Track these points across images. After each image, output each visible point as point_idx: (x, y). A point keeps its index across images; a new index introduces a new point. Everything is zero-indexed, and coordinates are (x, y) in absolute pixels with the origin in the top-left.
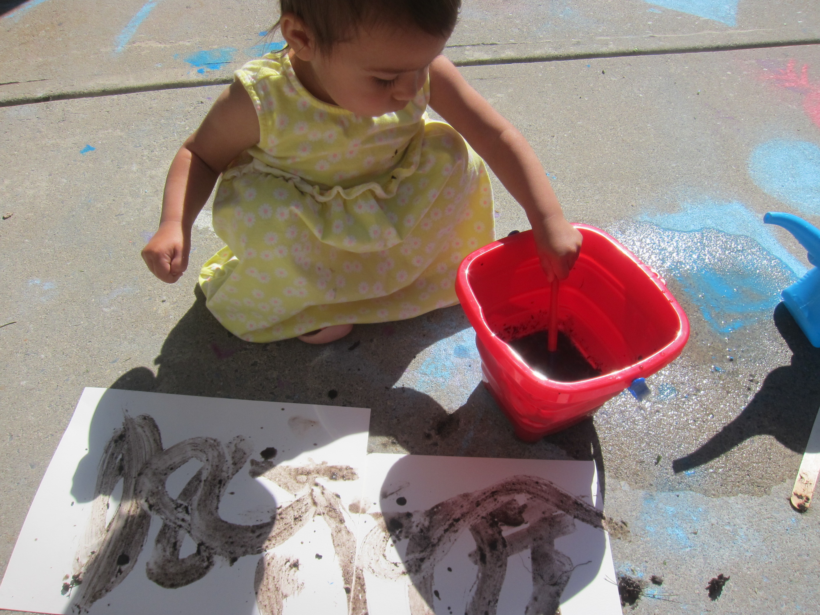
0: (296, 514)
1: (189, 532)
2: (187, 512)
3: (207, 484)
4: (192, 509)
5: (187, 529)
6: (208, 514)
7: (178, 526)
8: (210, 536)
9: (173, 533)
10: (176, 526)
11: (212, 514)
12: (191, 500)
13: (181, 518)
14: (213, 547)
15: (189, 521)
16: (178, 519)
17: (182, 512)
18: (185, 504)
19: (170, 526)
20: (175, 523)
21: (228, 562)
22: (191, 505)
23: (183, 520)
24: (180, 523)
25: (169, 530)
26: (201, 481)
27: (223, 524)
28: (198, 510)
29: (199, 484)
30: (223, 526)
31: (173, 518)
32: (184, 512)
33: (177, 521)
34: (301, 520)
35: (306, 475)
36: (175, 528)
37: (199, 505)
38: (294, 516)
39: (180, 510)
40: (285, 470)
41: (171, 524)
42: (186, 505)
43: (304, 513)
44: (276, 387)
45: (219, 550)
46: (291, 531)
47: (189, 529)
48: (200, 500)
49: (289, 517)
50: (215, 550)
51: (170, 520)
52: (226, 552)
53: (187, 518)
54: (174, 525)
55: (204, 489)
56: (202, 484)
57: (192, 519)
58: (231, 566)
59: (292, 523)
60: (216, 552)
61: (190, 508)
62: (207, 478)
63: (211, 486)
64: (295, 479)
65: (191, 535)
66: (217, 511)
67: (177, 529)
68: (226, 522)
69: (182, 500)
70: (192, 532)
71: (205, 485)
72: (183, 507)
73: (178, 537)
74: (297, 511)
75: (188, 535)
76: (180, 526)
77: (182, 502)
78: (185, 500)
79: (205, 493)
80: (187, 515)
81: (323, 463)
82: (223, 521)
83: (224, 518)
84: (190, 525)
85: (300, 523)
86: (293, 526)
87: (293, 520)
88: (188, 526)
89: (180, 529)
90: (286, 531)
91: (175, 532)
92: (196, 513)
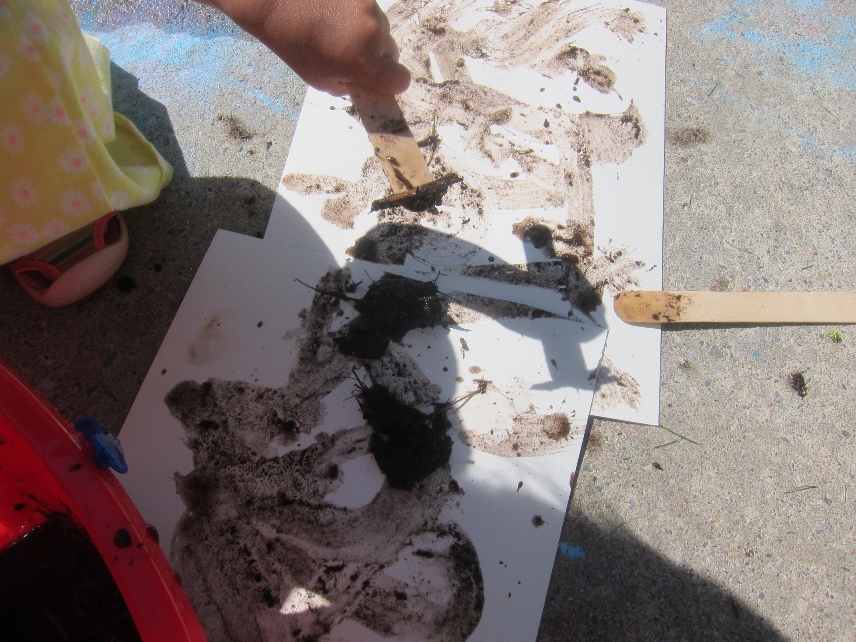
0: (390, 372)
1: (382, 567)
2: (339, 569)
3: (286, 526)
4: (334, 560)
5: (376, 571)
6: (354, 527)
7: (363, 588)
8: (398, 528)
9: (377, 599)
10: (363, 593)
11: (356, 520)
12: (314, 561)
13: (349, 582)
14: (422, 523)
15: (359, 565)
16: (349, 587)
17: (336, 580)
18: (320, 572)
19: (360, 605)
20: (358, 593)
21: (457, 498)
22: (326, 561)
23: (354, 578)
24: (358, 584)
25: (367, 608)
26: (278, 540)
27: (380, 500)
28: (339, 547)
29: (282, 544)
30: (385, 501)
31: (345, 598)
32: (337, 574)
33: (352, 591)
34: (405, 366)
35: (319, 346)
36: (368, 594)
37: (328, 545)
38: (394, 375)
39: (330, 584)
40: (298, 381)
41: (357, 602)
42: (324, 569)
43: (392, 360)
44: (78, 384)
45: (429, 513)
46: (420, 384)
47: (377, 567)
48: (319, 542)
49: (395, 384)
50: (429, 520)
51: (349, 604)
52: (436, 499)
53: (350, 570)
54: (361, 597)
55: (296, 534)
56: (284, 537)
57: (356, 561)
58: (463, 493)
59: (406, 380)
60: (432, 518)
61: (330, 564)
62: (273, 526)
63: (294, 519)
64: (322, 364)
65: (389, 563)
66: (351, 511)
67: (370, 591)
68: (378, 494)
69: (310, 578)
70: (383, 562)
71: (289, 531)
72: (324, 577)
73: (387, 590)
74: (387, 369)
75: (387, 571)
76: (366, 584)
77: (315, 578)
78: (312, 572)
79: (307, 531)
80: (345, 570)
81: (303, 315)
82: (375, 500)
83: (368, 498)
84: (367, 565)
85: (409, 368)
86: (412, 380)
87: (401, 378)
88: (370, 568)
89: (371, 584)
90: (419, 392)
91: (375, 594)
92: (346, 551)
